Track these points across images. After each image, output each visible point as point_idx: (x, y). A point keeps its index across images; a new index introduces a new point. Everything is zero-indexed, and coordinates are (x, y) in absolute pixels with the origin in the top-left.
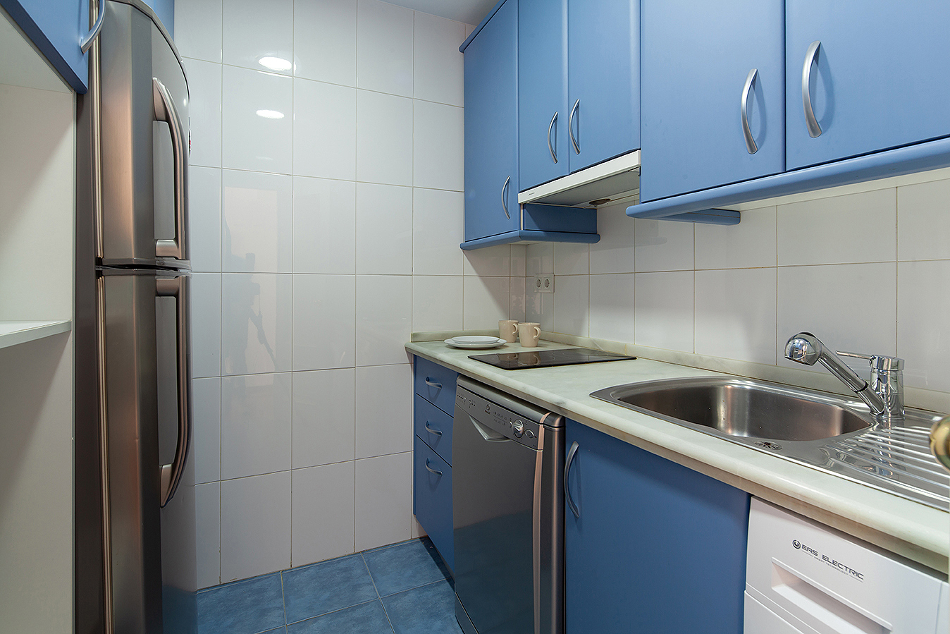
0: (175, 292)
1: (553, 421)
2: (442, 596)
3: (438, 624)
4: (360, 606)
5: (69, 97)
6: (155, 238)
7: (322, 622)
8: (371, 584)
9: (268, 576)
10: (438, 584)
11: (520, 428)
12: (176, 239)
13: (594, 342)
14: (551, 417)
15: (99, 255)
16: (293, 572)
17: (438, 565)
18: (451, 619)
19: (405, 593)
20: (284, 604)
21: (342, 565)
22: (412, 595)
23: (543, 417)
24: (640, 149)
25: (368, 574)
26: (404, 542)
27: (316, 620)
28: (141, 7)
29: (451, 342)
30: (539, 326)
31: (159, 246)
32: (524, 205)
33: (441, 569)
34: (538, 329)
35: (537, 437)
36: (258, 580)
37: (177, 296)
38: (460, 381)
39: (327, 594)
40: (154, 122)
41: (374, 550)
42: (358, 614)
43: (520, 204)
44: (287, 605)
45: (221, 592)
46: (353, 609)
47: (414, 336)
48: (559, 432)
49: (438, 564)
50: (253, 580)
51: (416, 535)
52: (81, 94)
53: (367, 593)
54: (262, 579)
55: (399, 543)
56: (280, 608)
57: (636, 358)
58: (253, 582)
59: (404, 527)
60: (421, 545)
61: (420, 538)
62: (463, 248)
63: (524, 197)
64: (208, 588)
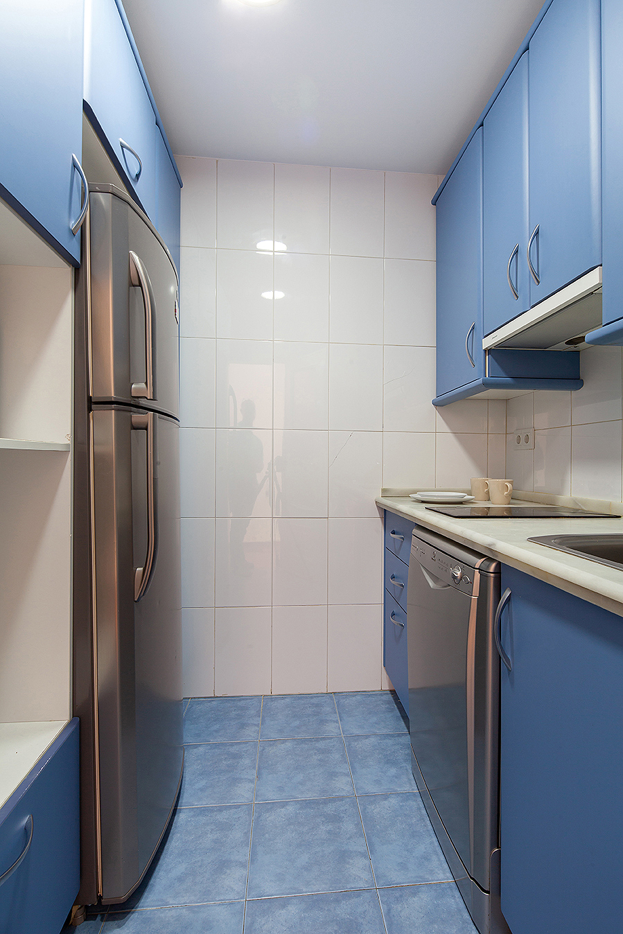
0: (144, 426)
1: (489, 567)
2: (401, 746)
3: (393, 771)
4: (324, 739)
5: (68, 271)
6: (131, 382)
7: (289, 744)
8: (337, 722)
9: (252, 697)
10: (399, 735)
11: (458, 574)
12: (146, 383)
13: (575, 501)
14: (487, 563)
15: (91, 395)
16: (271, 698)
17: (403, 719)
18: (407, 769)
19: (367, 737)
20: (260, 722)
21: (314, 701)
22: (373, 740)
23: (479, 562)
24: (601, 265)
25: (336, 713)
26: (374, 691)
27: (284, 742)
28: (120, 195)
29: (417, 496)
30: (509, 482)
31: (134, 388)
32: (489, 351)
33: (405, 722)
34: (509, 485)
35: (472, 583)
36: (243, 699)
37: (147, 429)
38: (415, 531)
39: (297, 723)
40: (131, 288)
41: (346, 694)
42: (321, 745)
43: (485, 351)
44: (262, 724)
45: (214, 703)
46: (317, 740)
47: (384, 491)
48: (495, 577)
49: (403, 717)
50: (240, 698)
51: (386, 687)
52: (78, 268)
53: (332, 729)
54: (247, 699)
55: (369, 692)
56: (258, 725)
57: (620, 517)
58: (240, 700)
59: (375, 679)
60: (390, 697)
61: (390, 691)
62: (436, 404)
63: (488, 342)
64: (205, 698)
